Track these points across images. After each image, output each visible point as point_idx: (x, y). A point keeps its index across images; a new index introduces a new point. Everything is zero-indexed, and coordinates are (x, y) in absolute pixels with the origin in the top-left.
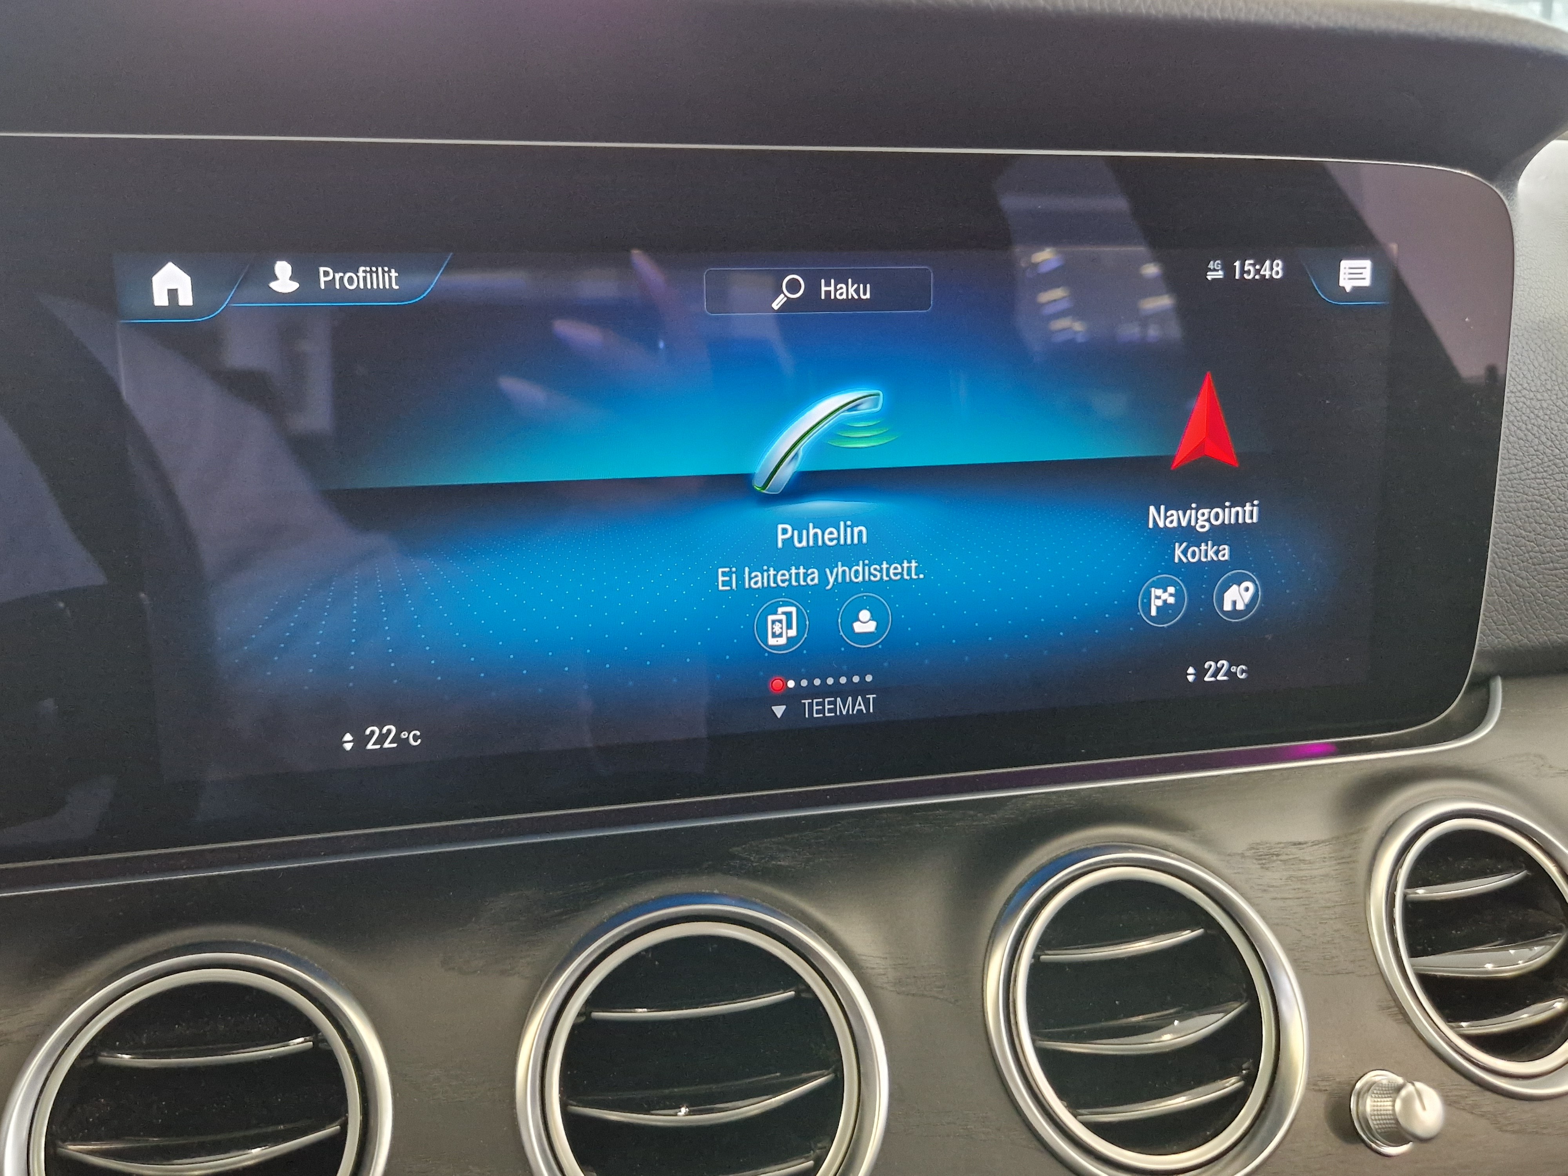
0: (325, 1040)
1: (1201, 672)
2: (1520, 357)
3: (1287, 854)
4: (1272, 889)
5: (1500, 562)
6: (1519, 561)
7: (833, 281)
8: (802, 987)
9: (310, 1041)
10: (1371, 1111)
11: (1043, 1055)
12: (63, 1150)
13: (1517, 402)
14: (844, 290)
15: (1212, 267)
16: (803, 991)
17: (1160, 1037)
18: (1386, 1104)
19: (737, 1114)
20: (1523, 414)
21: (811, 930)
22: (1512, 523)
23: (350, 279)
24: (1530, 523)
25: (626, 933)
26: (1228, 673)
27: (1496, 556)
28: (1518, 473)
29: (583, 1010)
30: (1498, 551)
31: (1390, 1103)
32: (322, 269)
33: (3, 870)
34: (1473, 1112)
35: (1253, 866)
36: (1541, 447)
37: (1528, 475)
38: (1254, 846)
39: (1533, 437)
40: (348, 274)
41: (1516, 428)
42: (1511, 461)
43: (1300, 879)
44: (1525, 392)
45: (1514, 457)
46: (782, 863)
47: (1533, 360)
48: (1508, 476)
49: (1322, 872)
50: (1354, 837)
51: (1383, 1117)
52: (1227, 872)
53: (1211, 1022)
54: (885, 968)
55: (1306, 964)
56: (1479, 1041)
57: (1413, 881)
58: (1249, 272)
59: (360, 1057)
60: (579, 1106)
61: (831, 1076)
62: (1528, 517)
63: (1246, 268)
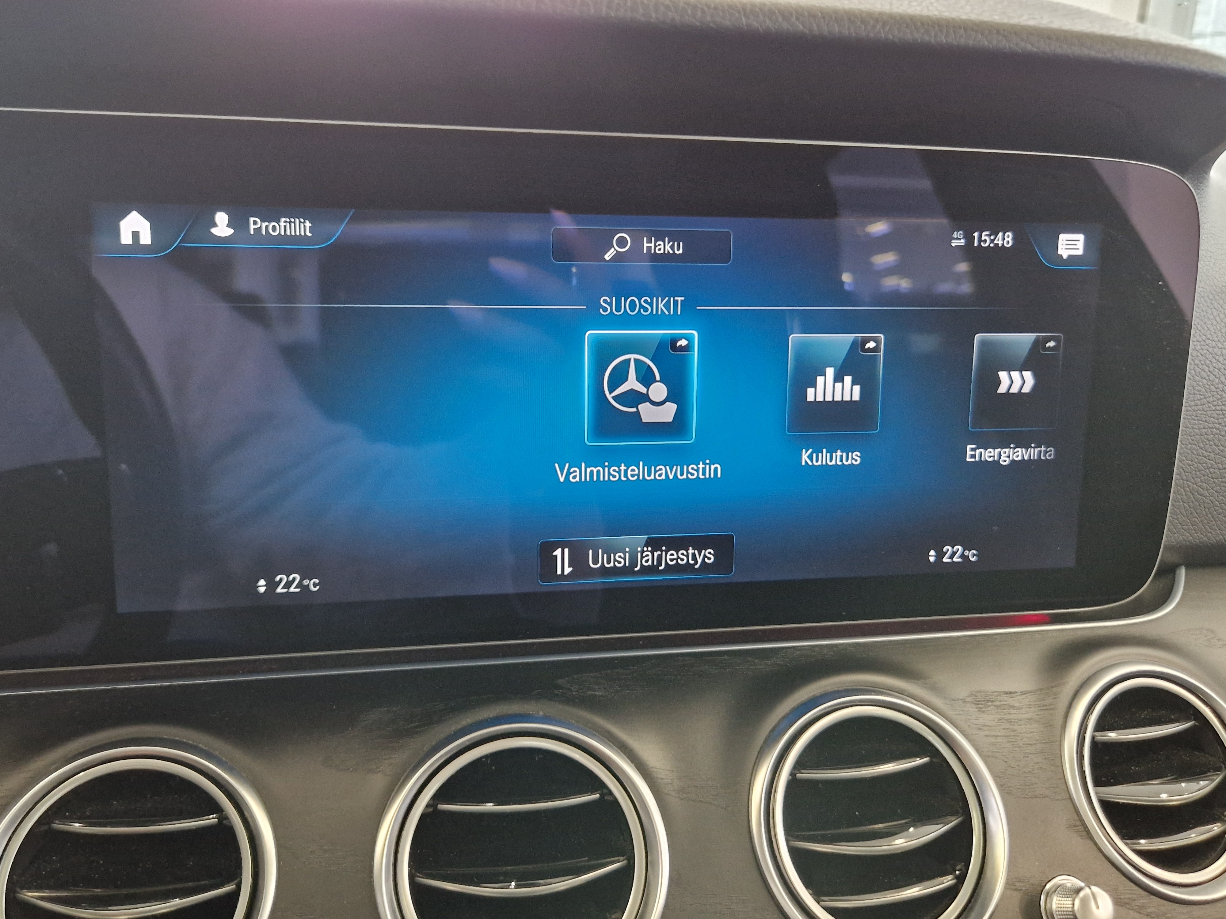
0: (227, 818)
1: (940, 555)
2: (1205, 313)
3: (1000, 701)
4: (984, 728)
5: (1186, 475)
6: (1201, 476)
7: (653, 239)
8: (605, 791)
9: (216, 818)
10: (1056, 908)
11: (794, 852)
12: (19, 895)
13: (1202, 349)
14: (662, 247)
15: (956, 237)
16: (606, 794)
17: (894, 841)
18: (1067, 902)
19: (550, 889)
20: (1207, 359)
21: (614, 747)
22: (1196, 445)
23: (274, 227)
24: (1211, 445)
25: (468, 743)
26: (962, 556)
27: (1182, 471)
28: (1201, 405)
29: (432, 802)
30: (1184, 466)
31: (1071, 902)
32: (252, 219)
33: (2, 675)
34: (1141, 912)
35: (972, 709)
36: (1221, 386)
37: (1209, 407)
38: (974, 693)
39: (1214, 377)
40: (273, 224)
41: (1200, 370)
42: (1196, 395)
43: (1009, 721)
44: (1208, 342)
45: (1198, 393)
46: (597, 693)
47: (1216, 316)
48: (1193, 408)
49: (1028, 716)
50: (1055, 689)
51: (1065, 913)
52: (950, 713)
53: (932, 831)
54: (672, 779)
55: (1010, 788)
56: (1149, 856)
57: (1101, 726)
58: (985, 241)
59: (254, 832)
60: (424, 878)
61: (625, 862)
62: (1209, 441)
63: (983, 238)
